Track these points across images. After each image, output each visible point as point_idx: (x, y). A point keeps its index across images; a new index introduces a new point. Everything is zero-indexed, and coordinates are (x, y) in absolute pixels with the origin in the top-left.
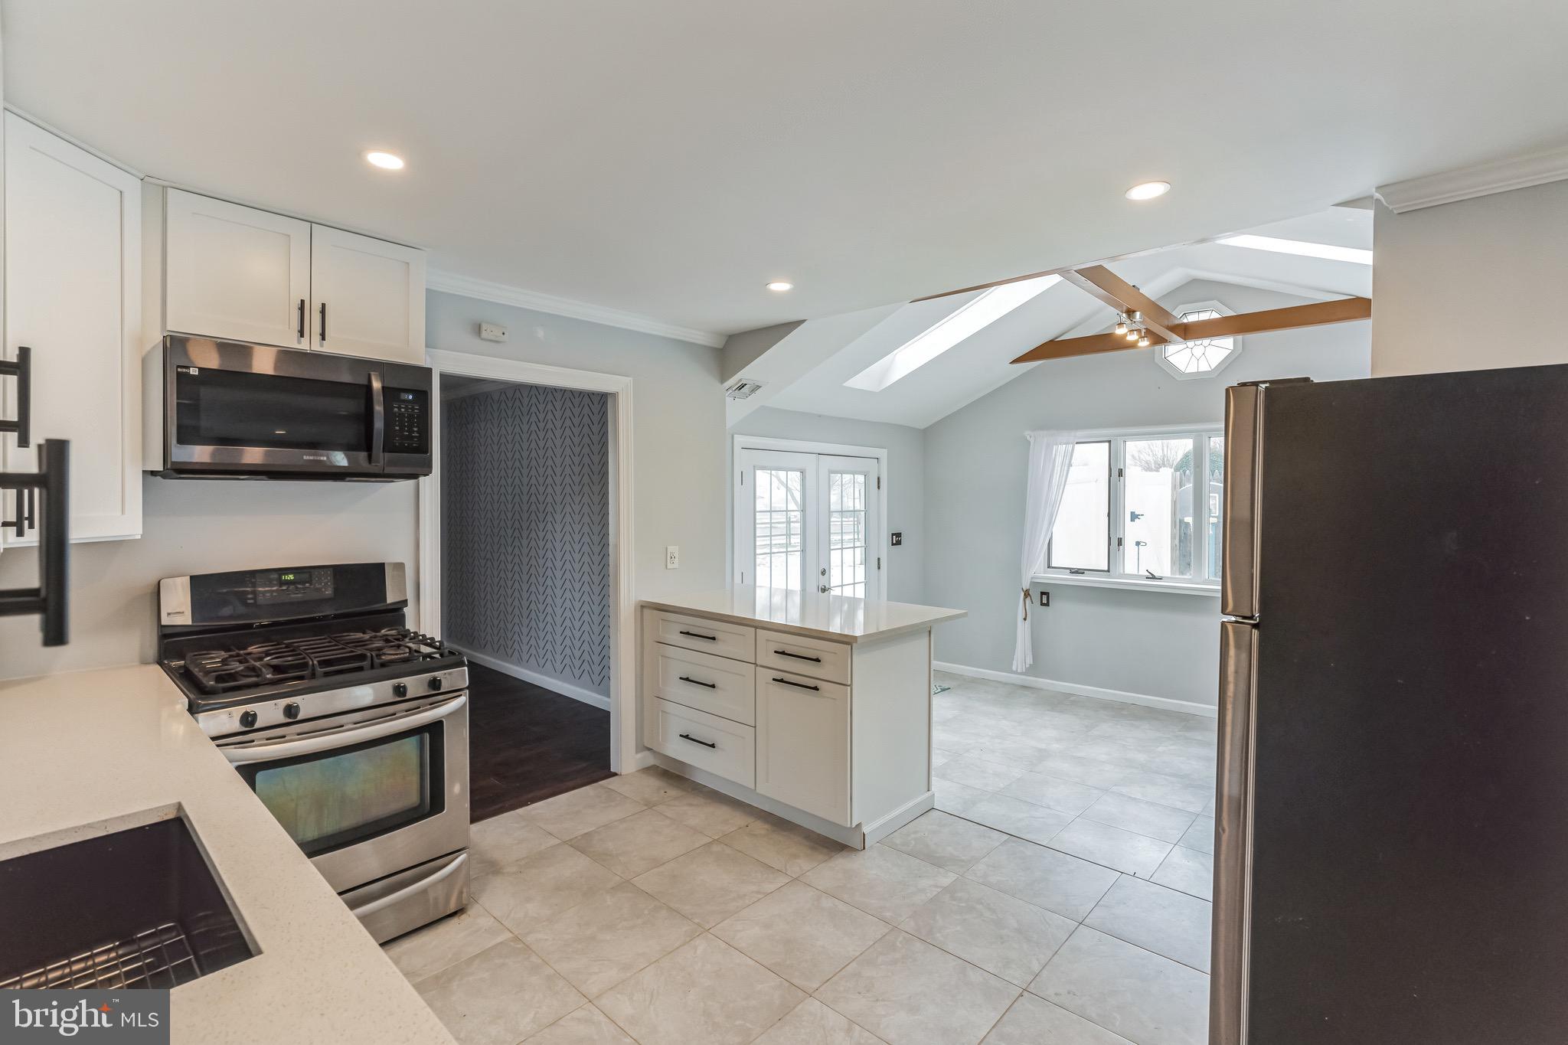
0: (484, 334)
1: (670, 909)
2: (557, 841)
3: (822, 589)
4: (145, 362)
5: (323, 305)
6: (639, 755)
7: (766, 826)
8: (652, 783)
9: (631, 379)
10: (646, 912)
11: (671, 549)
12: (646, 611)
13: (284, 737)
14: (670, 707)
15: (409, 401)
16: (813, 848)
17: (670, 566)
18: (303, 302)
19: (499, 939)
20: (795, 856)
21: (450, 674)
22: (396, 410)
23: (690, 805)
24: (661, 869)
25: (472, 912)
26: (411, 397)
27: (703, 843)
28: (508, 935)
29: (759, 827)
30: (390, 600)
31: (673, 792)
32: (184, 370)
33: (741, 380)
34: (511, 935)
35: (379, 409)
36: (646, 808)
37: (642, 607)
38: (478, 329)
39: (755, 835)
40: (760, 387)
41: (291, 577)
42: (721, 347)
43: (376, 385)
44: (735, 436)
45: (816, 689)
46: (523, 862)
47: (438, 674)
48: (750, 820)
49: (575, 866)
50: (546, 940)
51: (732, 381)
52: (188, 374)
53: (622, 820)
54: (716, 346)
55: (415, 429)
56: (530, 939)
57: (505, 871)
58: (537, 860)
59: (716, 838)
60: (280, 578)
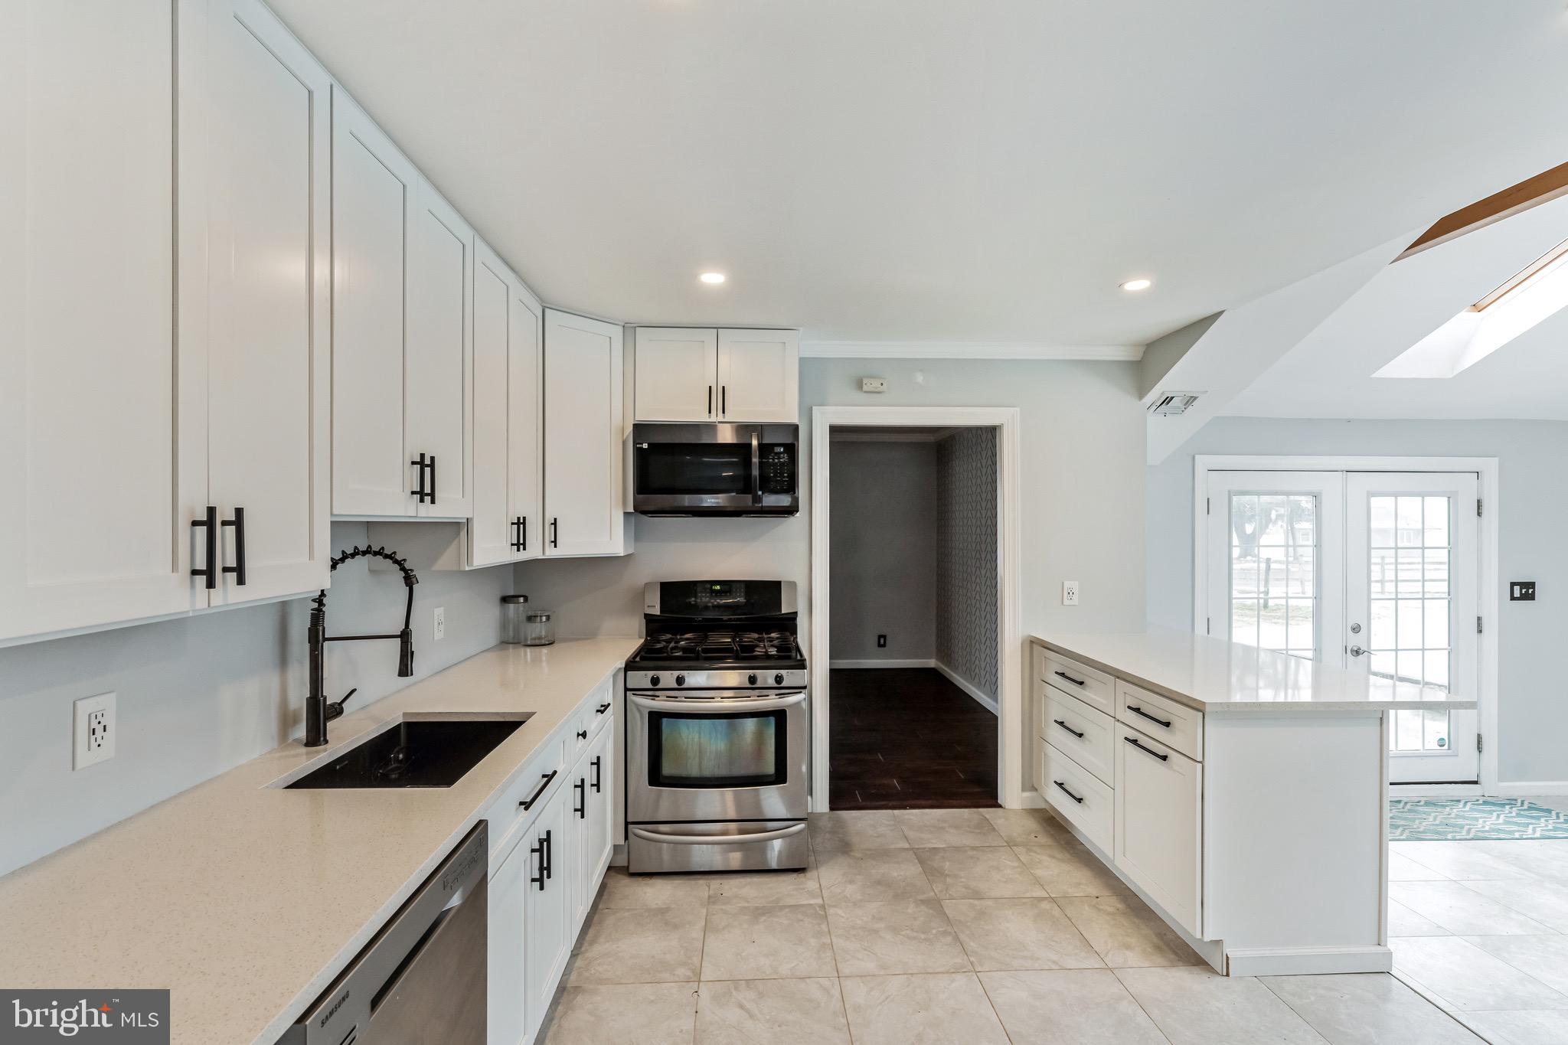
0: (865, 388)
1: (957, 938)
2: (907, 846)
3: (1352, 651)
4: (624, 443)
5: (724, 387)
6: (1027, 794)
7: (1120, 906)
8: (1032, 824)
9: (1018, 409)
10: (934, 931)
11: (1067, 584)
12: (1036, 647)
13: (677, 697)
14: (1050, 750)
15: (781, 453)
16: (1158, 949)
17: (1066, 602)
18: (710, 387)
19: (812, 902)
20: (1128, 947)
21: (791, 673)
22: (771, 460)
23: (1053, 857)
24: (976, 902)
25: (808, 874)
26: (782, 450)
27: (1035, 895)
28: (820, 901)
29: (1111, 903)
30: (784, 611)
31: (1043, 839)
32: (640, 446)
33: (1163, 393)
34: (821, 902)
35: (755, 460)
36: (1006, 844)
37: (1032, 642)
38: (859, 385)
39: (1099, 910)
40: (1196, 398)
41: (718, 587)
42: (1139, 359)
43: (755, 442)
44: (1197, 457)
45: (1164, 758)
46: (869, 852)
47: (783, 672)
48: (1105, 893)
49: (907, 871)
50: (842, 917)
51: (1155, 394)
52: (642, 448)
53: (974, 848)
54: (1131, 359)
55: (786, 475)
56: (831, 911)
57: (852, 854)
58: (883, 854)
59: (1053, 896)
60: (711, 588)
